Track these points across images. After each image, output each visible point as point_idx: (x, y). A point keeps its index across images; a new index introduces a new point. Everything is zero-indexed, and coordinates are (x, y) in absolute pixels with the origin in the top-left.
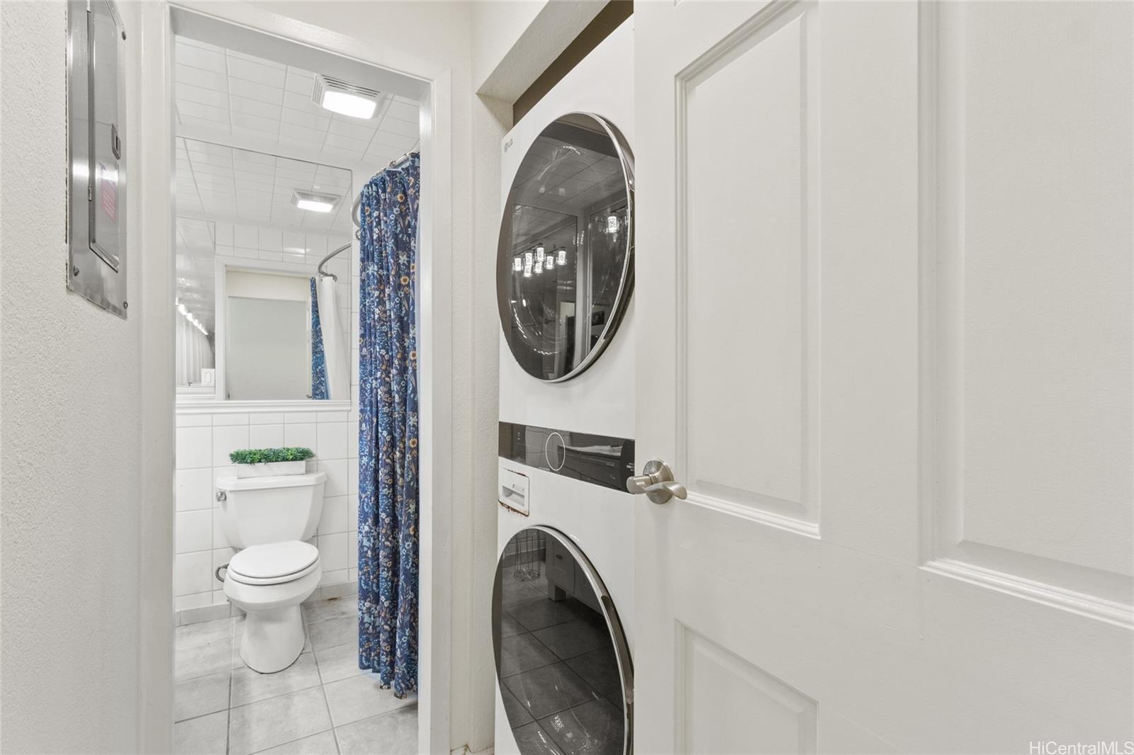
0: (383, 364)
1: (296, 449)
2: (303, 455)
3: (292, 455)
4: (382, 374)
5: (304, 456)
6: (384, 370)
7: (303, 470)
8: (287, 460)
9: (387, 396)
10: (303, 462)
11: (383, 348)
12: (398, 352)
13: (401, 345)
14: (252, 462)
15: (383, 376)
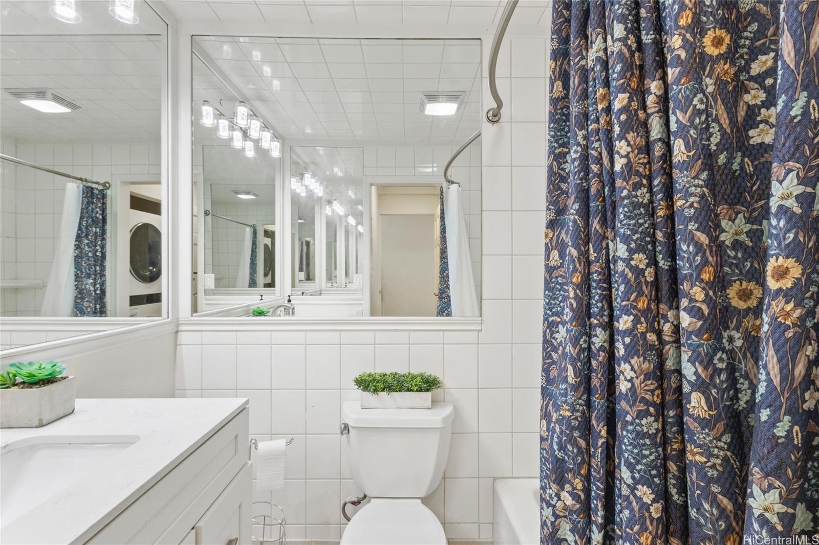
0: (640, 294)
1: (422, 376)
2: (429, 384)
3: (416, 385)
4: (636, 322)
5: (430, 386)
6: (646, 312)
7: (429, 403)
8: (412, 391)
9: (652, 384)
10: (429, 394)
11: (640, 249)
12: (705, 262)
13: (714, 239)
14: (375, 391)
15: (642, 328)
